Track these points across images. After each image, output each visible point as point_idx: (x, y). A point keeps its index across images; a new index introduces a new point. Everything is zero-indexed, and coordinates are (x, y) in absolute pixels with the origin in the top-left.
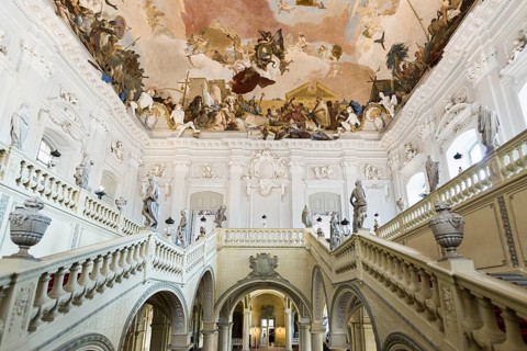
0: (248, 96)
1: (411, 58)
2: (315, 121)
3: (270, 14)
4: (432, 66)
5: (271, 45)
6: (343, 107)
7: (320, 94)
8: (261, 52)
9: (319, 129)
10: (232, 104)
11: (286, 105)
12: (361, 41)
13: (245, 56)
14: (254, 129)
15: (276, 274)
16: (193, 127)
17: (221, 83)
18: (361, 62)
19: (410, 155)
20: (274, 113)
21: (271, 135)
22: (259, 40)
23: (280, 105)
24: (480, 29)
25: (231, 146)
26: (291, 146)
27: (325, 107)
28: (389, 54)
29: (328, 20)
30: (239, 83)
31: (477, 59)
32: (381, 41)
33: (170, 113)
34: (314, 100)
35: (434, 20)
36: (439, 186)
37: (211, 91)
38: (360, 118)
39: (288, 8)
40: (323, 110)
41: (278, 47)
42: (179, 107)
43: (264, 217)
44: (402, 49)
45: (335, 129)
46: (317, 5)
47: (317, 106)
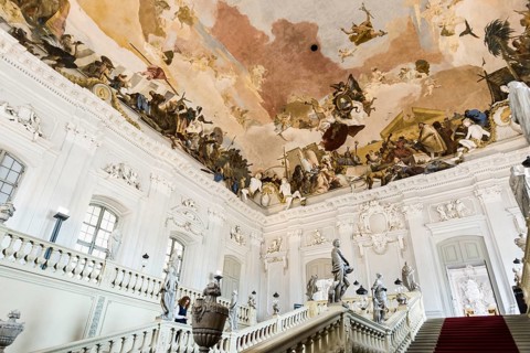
0: (342, 150)
2: (424, 151)
5: (348, 92)
6: (456, 122)
7: (420, 119)
8: (340, 104)
9: (433, 158)
10: (329, 163)
11: (385, 145)
12: (444, 43)
13: (326, 114)
14: (357, 180)
16: (299, 196)
17: (314, 147)
18: (456, 64)
20: (374, 157)
21: (377, 182)
22: (334, 94)
23: (377, 147)
25: (336, 205)
26: (401, 188)
27: (433, 131)
28: (486, 40)
30: (330, 140)
32: (468, 32)
33: (279, 188)
34: (415, 129)
37: (307, 157)
38: (487, 126)
39: (350, 52)
40: (430, 135)
41: (355, 92)
44: (499, 26)
45: (455, 152)
46: (375, 36)
47: (421, 134)
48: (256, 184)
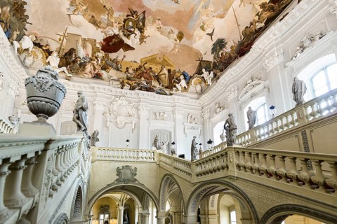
0: (113, 56)
1: (228, 49)
2: (158, 81)
4: (240, 56)
5: (136, 21)
6: (178, 74)
7: (164, 63)
9: (161, 87)
10: (100, 60)
11: (140, 67)
12: (198, 32)
13: (115, 25)
14: (115, 80)
15: (135, 180)
16: (66, 71)
17: (93, 42)
19: (218, 110)
20: (130, 71)
21: (127, 87)
22: (128, 16)
23: (136, 66)
24: (276, 37)
26: (141, 96)
27: (167, 73)
28: (214, 44)
30: (108, 44)
31: (272, 55)
32: (211, 35)
33: (47, 58)
34: (160, 66)
35: (247, 27)
36: (255, 126)
37: (84, 47)
38: (188, 83)
40: (164, 74)
41: (141, 24)
42: (55, 54)
43: (128, 141)
44: (223, 42)
45: (172, 88)
47: (161, 71)
48: (27, 43)
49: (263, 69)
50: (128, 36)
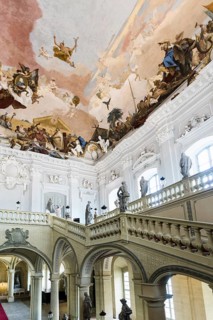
1: (123, 120)
2: (53, 144)
3: (31, 53)
4: (135, 128)
5: (28, 78)
6: (74, 139)
7: (59, 126)
8: (18, 81)
9: (55, 150)
11: (33, 127)
12: (94, 99)
13: (3, 79)
14: (4, 138)
19: (114, 177)
20: (22, 130)
21: (18, 146)
22: (18, 71)
23: (28, 126)
24: (168, 114)
26: (33, 157)
27: (61, 136)
28: (110, 113)
29: (74, 76)
32: (107, 103)
34: (54, 129)
35: (142, 101)
39: (48, 55)
41: (33, 82)
44: (119, 112)
45: (66, 152)
46: (69, 62)
47: (55, 133)
49: (156, 142)
50: (19, 93)
